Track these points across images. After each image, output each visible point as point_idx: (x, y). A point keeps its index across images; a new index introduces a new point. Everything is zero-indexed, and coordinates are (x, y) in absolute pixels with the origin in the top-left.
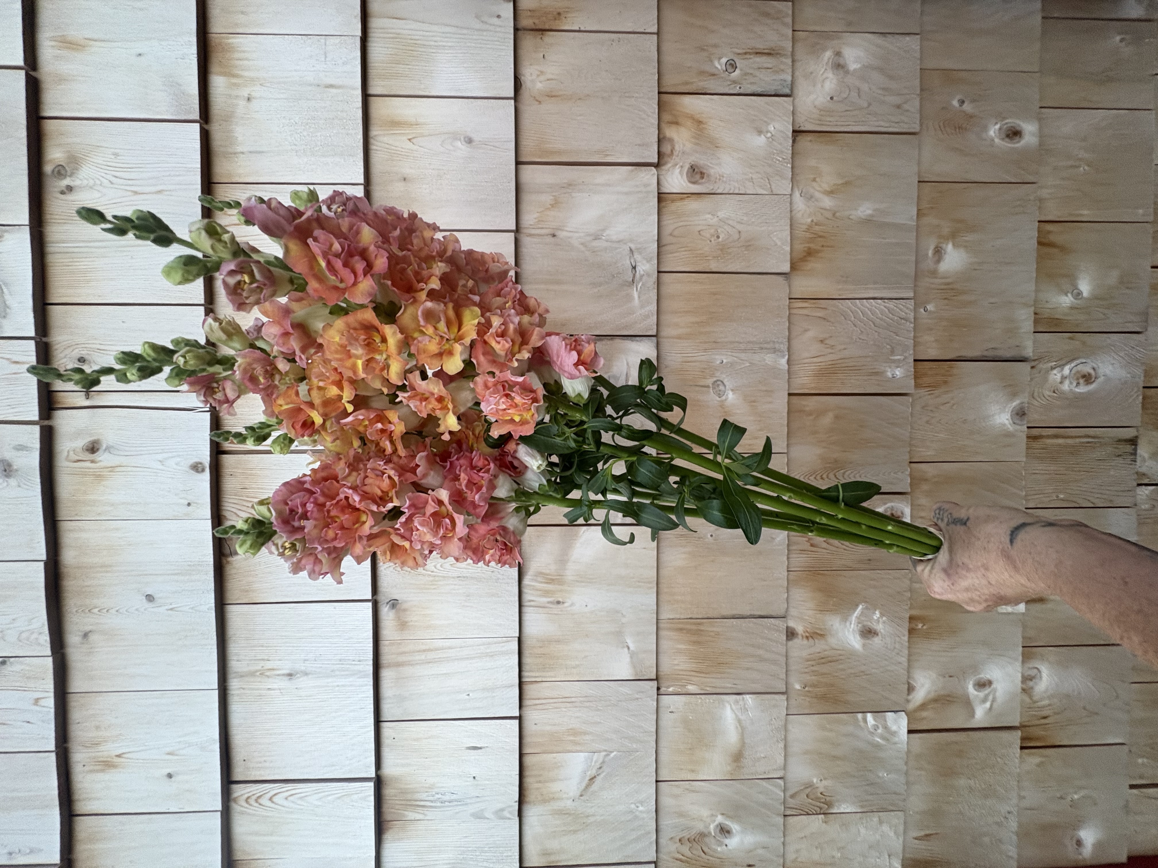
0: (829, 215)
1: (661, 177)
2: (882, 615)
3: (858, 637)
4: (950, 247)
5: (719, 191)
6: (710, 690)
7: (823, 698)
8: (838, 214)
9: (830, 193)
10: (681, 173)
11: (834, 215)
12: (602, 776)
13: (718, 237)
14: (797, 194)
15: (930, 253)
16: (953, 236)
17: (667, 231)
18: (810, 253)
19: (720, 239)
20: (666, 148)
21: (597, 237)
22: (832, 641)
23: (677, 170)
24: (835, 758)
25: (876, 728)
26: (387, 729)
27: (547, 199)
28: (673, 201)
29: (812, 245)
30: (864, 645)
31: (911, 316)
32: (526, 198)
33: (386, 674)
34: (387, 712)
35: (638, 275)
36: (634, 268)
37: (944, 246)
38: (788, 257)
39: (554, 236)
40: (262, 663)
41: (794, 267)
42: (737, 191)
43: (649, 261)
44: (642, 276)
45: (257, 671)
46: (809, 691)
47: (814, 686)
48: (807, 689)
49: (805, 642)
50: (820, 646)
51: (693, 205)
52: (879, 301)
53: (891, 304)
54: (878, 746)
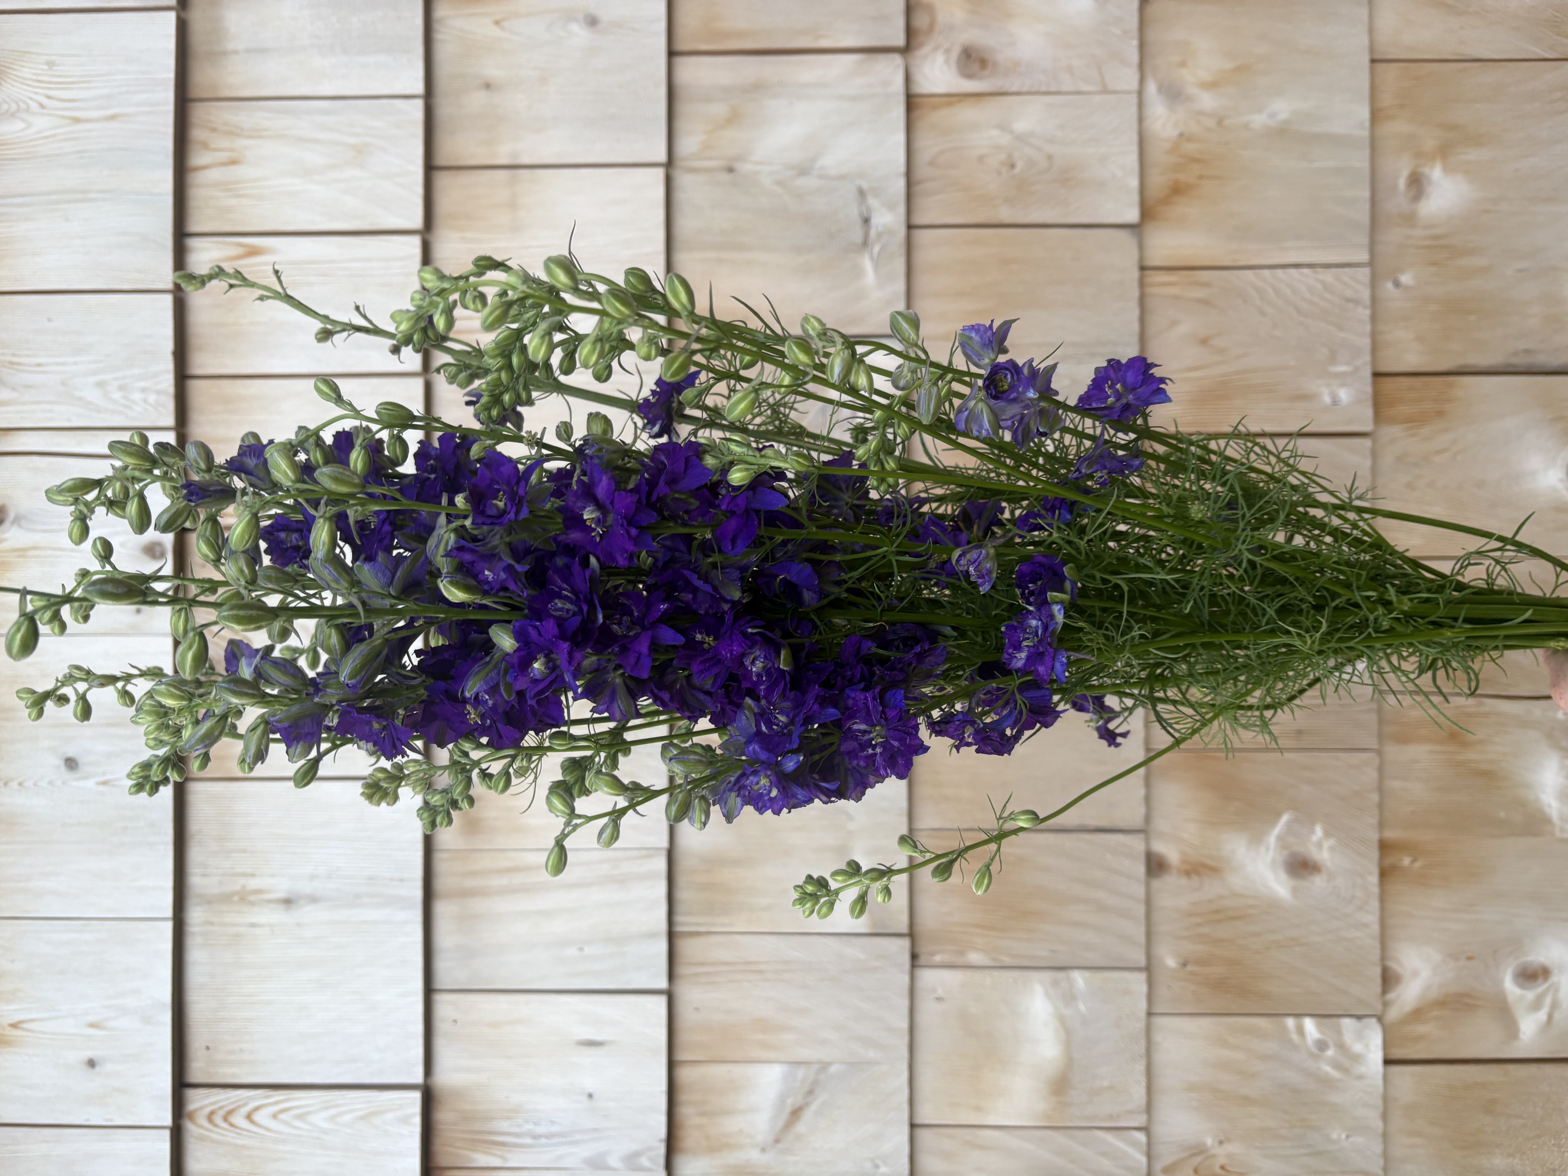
0: (1211, 123)
1: (914, 70)
2: (1327, 834)
3: (1283, 875)
4: (1436, 173)
5: (1014, 89)
6: (1007, 960)
7: (1220, 985)
8: (1227, 122)
9: (1211, 85)
10: (947, 62)
11: (1220, 122)
12: (814, 1107)
13: (1013, 166)
14: (1151, 88)
15: (1402, 183)
16: (1444, 152)
17: (923, 157)
18: (1177, 190)
19: (1017, 170)
20: (921, 21)
21: (803, 171)
22: (1235, 882)
23: (940, 58)
24: (1247, 1101)
25: (1322, 1045)
26: (444, 1005)
27: (719, 110)
28: (935, 107)
29: (1181, 177)
30: (1295, 891)
31: (1366, 294)
32: (684, 109)
33: (442, 909)
34: (444, 975)
35: (873, 233)
36: (866, 221)
37: (1426, 170)
38: (1135, 198)
39: (731, 170)
40: (242, 881)
41: (1147, 212)
42: (1044, 89)
43: (891, 207)
44: (880, 235)
45: (233, 894)
46: (1193, 973)
47: (1202, 962)
48: (1190, 968)
49: (1184, 881)
50: (1211, 889)
51: (967, 113)
52: (1306, 271)
53: (1328, 276)
54: (1326, 1082)
